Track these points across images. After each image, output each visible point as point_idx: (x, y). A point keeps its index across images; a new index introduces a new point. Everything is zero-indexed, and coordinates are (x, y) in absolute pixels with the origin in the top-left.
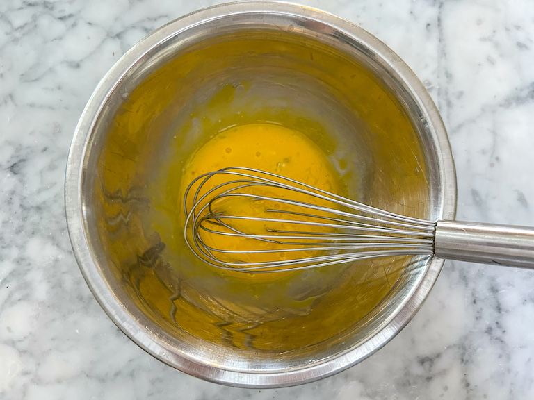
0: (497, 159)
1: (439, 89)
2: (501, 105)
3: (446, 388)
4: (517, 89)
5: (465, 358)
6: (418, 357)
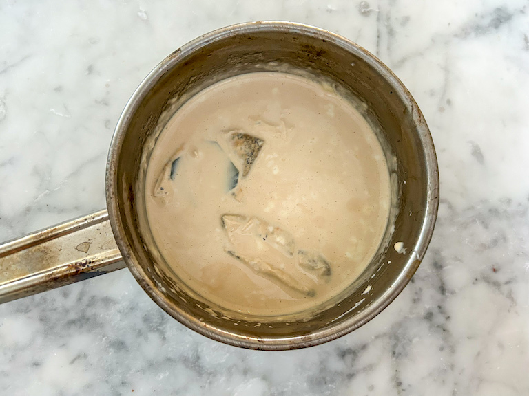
0: (449, 102)
1: (379, 12)
2: (456, 36)
3: (372, 388)
4: (476, 15)
5: (397, 351)
6: (338, 348)
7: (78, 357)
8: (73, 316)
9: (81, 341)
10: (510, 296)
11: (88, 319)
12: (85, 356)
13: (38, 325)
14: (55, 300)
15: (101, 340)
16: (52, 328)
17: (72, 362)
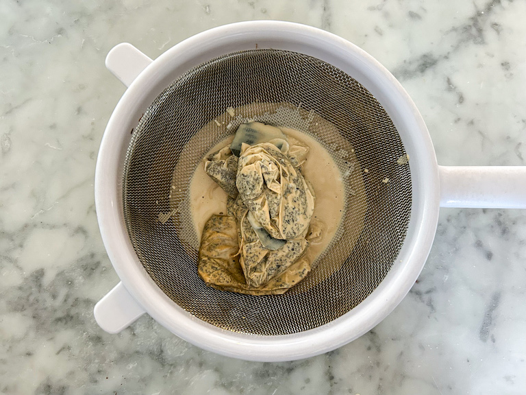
7: (63, 349)
8: (60, 314)
9: (66, 335)
10: (430, 304)
11: (72, 317)
12: (69, 348)
13: (30, 322)
14: (46, 301)
15: (82, 334)
16: (43, 324)
17: (58, 353)
